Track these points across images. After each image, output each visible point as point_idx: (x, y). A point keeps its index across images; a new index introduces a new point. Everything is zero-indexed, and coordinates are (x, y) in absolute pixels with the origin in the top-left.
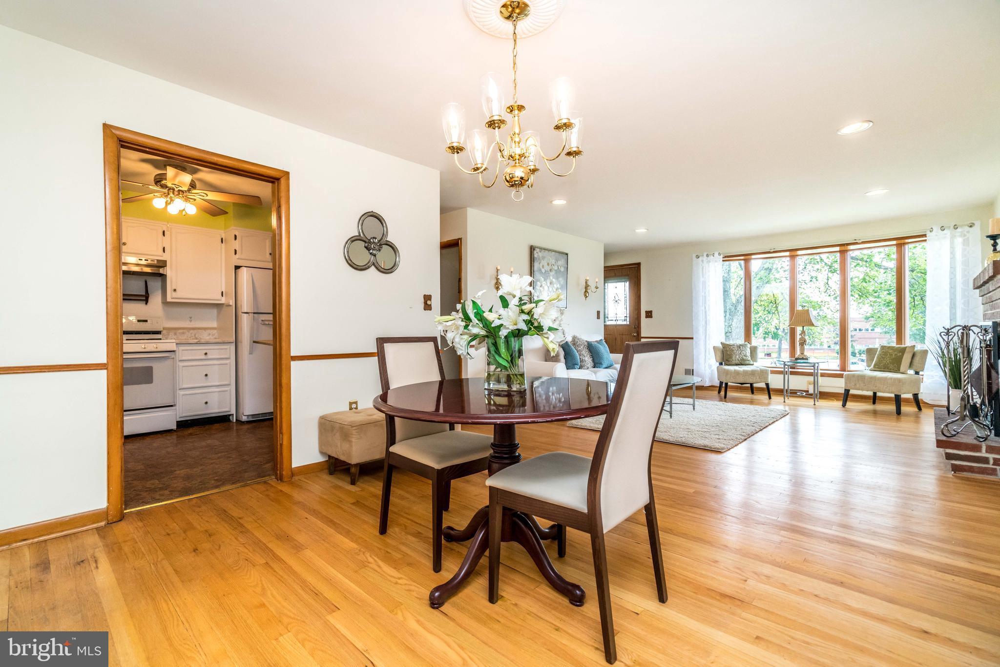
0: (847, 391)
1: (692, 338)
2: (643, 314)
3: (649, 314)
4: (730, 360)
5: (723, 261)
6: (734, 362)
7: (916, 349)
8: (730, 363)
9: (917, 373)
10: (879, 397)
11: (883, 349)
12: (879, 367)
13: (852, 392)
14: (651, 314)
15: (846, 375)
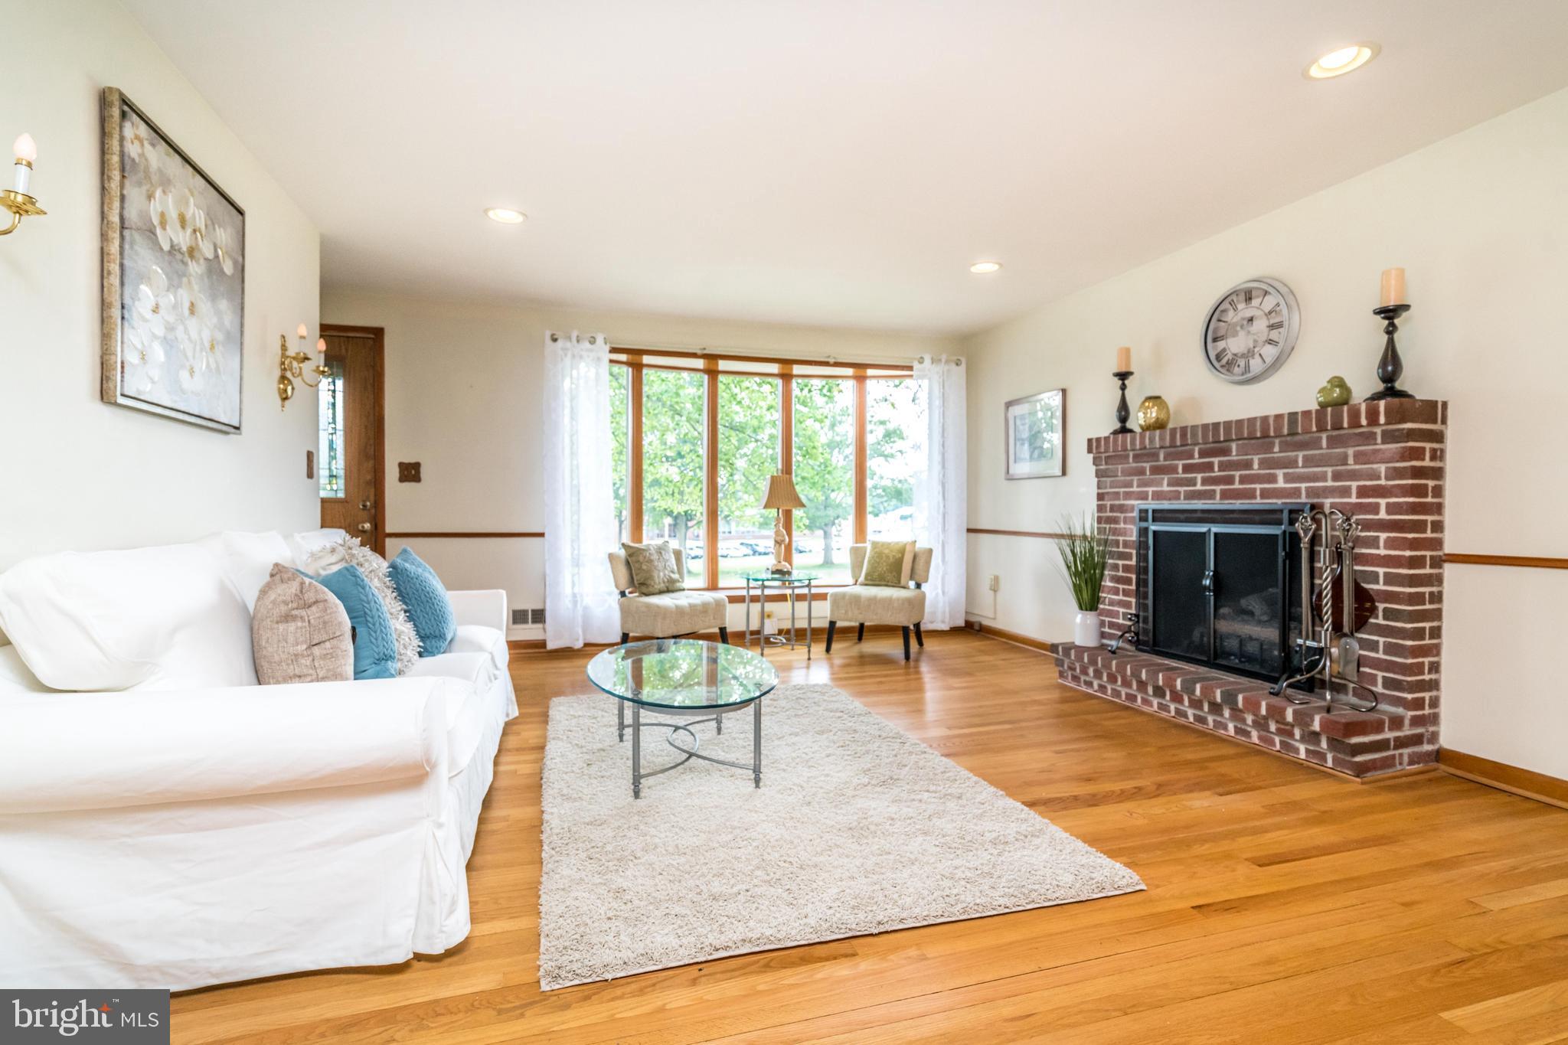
0: (832, 623)
1: (542, 535)
2: (391, 472)
3: (410, 472)
4: (649, 582)
5: (611, 361)
6: (657, 587)
7: (918, 545)
8: (651, 589)
9: (918, 586)
10: (867, 626)
11: (875, 548)
12: (873, 580)
13: (839, 624)
14: (418, 472)
15: (832, 595)
